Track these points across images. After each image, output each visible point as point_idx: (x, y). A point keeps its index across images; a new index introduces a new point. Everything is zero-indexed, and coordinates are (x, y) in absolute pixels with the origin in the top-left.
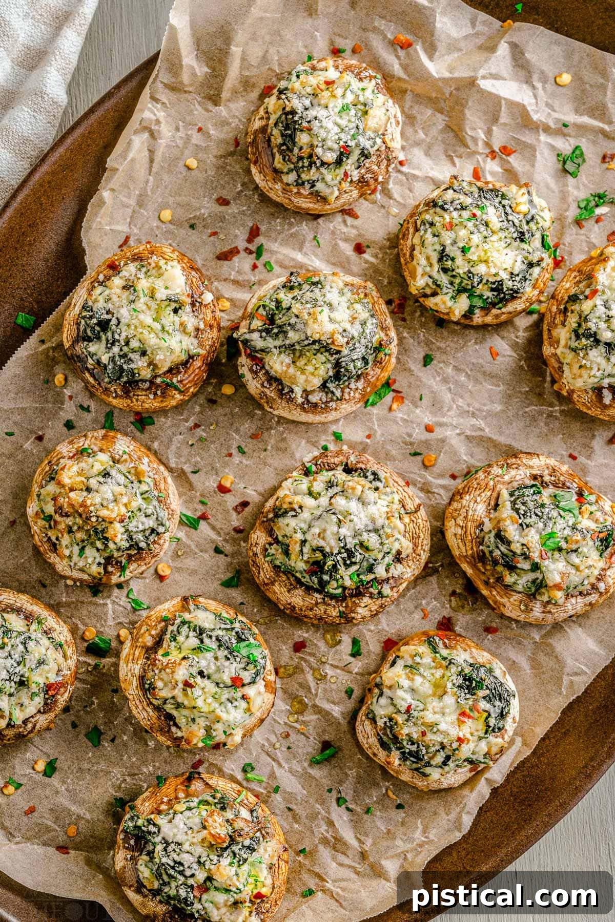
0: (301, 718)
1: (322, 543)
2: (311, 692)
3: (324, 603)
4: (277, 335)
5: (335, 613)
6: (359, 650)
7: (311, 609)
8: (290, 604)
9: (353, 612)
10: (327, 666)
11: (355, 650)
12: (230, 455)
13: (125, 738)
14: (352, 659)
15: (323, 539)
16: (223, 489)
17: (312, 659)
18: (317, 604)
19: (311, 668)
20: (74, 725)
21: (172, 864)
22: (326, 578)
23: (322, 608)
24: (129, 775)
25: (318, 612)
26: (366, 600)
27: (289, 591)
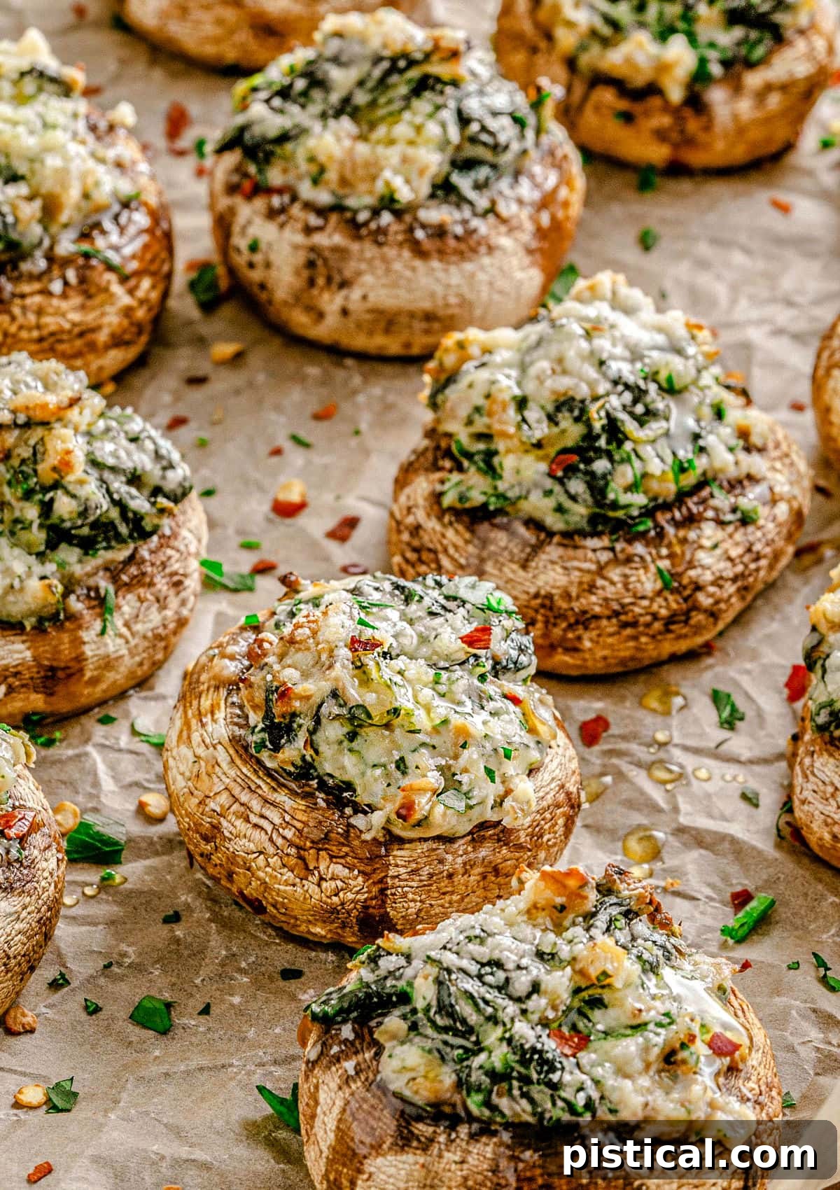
0: (658, 865)
1: (564, 384)
2: (660, 810)
3: (616, 561)
4: (305, 93)
5: (648, 583)
6: (734, 709)
7: (592, 588)
8: (536, 596)
9: (691, 565)
10: (677, 754)
11: (726, 713)
12: (277, 452)
13: (236, 1000)
14: (725, 734)
15: (565, 372)
16: (286, 510)
17: (634, 747)
18: (601, 570)
19: (639, 765)
20: (93, 1010)
21: (473, 968)
22: (601, 465)
23: (615, 574)
24: (275, 1062)
25: (610, 591)
26: (709, 532)
27: (524, 566)
